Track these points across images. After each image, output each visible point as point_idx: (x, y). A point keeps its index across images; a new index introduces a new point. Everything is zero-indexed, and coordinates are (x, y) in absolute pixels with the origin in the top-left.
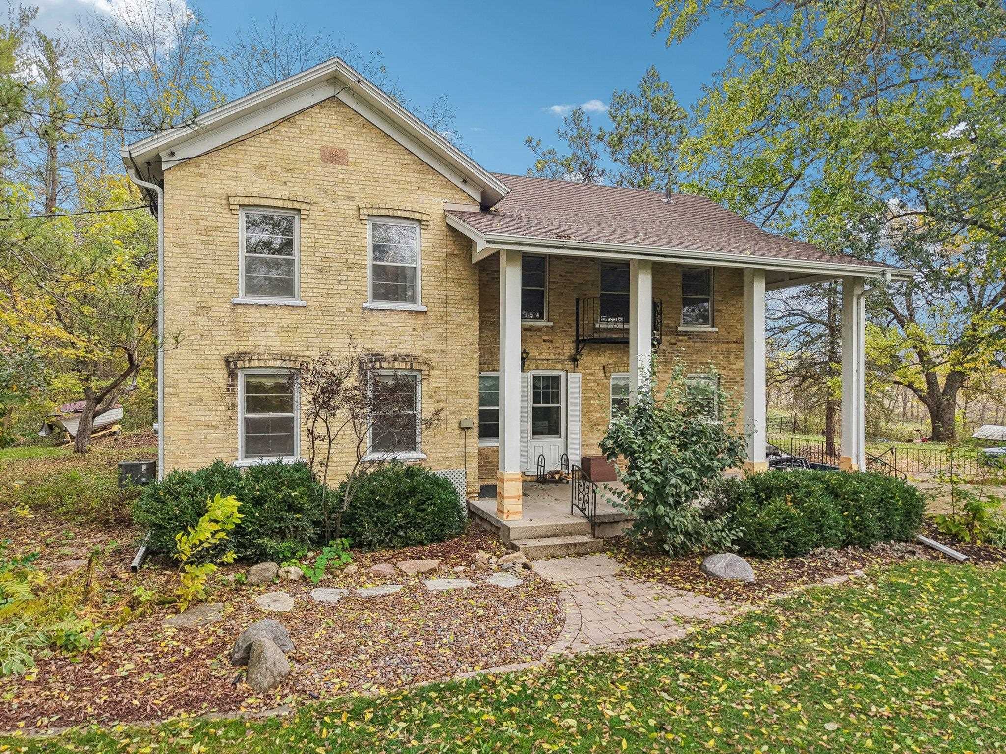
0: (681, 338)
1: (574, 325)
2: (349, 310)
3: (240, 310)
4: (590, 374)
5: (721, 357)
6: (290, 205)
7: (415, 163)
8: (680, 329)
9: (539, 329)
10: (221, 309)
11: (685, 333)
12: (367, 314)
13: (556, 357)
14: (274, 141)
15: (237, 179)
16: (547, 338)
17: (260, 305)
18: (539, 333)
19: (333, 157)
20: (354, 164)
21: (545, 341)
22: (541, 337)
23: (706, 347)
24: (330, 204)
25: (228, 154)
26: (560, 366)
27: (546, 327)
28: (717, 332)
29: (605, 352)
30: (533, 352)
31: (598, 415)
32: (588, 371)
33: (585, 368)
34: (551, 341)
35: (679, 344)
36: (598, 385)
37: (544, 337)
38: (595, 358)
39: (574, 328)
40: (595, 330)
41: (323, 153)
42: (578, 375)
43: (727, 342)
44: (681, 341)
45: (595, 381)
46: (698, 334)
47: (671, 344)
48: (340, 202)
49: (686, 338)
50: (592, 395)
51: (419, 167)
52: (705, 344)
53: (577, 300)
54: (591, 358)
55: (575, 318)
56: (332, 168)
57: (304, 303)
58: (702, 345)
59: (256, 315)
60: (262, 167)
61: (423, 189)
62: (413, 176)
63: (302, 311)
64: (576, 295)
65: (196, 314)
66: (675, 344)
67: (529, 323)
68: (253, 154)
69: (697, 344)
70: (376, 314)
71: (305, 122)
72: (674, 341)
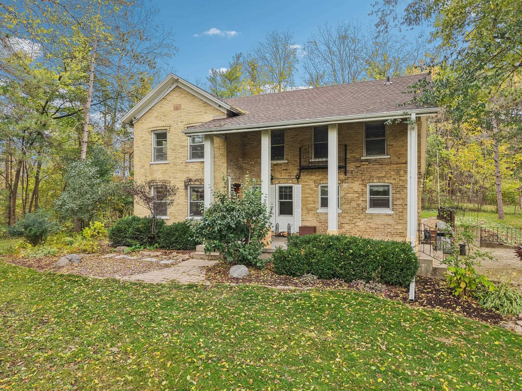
0: (363, 163)
1: (298, 161)
2: (182, 163)
3: (152, 166)
4: (307, 185)
5: (393, 173)
6: (164, 128)
7: (203, 103)
8: (362, 158)
9: (281, 164)
10: (147, 166)
11: (366, 160)
12: (187, 164)
13: (289, 177)
14: (161, 107)
15: (151, 122)
16: (284, 168)
17: (157, 164)
18: (281, 166)
19: (177, 108)
20: (183, 109)
21: (284, 170)
22: (281, 168)
23: (382, 167)
24: (176, 126)
25: (149, 114)
26: (291, 182)
27: (284, 163)
28: (390, 158)
29: (316, 173)
30: (278, 175)
31: (312, 206)
32: (306, 183)
33: (304, 182)
34: (287, 170)
35: (362, 167)
36: (312, 190)
37: (283, 168)
38: (310, 177)
39: (299, 163)
40: (310, 163)
41: (174, 108)
42: (300, 186)
43: (397, 164)
44: (364, 165)
45: (310, 189)
46: (375, 160)
47: (357, 167)
48: (179, 124)
49: (367, 163)
50: (308, 195)
51: (205, 105)
52: (381, 166)
53: (300, 149)
54: (307, 177)
55: (299, 157)
56: (177, 112)
57: (168, 162)
58: (378, 166)
59: (156, 167)
60: (157, 117)
61: (206, 113)
62: (202, 109)
63: (168, 165)
64: (299, 146)
65: (141, 168)
66: (360, 167)
67: (275, 162)
68: (155, 113)
69: (374, 166)
70: (190, 164)
71: (169, 98)
72: (359, 165)
